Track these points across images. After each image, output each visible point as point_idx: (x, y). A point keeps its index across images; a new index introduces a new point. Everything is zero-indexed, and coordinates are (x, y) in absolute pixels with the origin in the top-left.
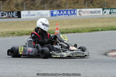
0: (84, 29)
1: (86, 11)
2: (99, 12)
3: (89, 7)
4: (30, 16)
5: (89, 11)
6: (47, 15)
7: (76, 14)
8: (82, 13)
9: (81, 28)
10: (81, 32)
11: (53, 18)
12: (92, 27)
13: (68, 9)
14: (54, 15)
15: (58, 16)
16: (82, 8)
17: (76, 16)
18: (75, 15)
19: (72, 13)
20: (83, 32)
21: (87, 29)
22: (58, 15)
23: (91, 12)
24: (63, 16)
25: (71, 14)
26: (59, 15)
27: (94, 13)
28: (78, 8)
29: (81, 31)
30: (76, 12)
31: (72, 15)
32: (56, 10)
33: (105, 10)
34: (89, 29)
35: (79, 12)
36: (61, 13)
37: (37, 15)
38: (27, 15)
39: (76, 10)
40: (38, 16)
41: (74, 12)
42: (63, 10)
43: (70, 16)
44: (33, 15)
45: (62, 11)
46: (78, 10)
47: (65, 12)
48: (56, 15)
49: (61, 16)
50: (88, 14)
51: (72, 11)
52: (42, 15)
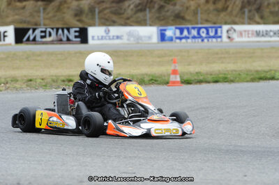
0: (240, 74)
1: (245, 31)
2: (276, 33)
3: (252, 21)
4: (110, 39)
5: (252, 31)
6: (150, 38)
7: (220, 37)
8: (234, 36)
9: (232, 71)
10: (232, 81)
11: (166, 45)
12: (259, 69)
13: (201, 23)
14: (166, 38)
15: (178, 41)
16: (235, 23)
17: (222, 41)
18: (219, 40)
19: (212, 34)
20: (238, 82)
21: (247, 75)
22: (177, 38)
23: (258, 34)
24: (189, 40)
25: (209, 37)
26: (180, 39)
27: (263, 36)
28: (226, 23)
29: (232, 78)
30: (221, 33)
31: (210, 40)
32: (173, 28)
34: (252, 75)
35: (228, 31)
36: (185, 33)
37: (125, 37)
38: (102, 38)
39: (221, 27)
40: (128, 40)
41: (216, 32)
42: (190, 26)
43: (206, 40)
44: (118, 37)
45: (188, 29)
46: (225, 28)
47: (194, 32)
48: (171, 39)
49: (184, 41)
50: (248, 37)
51: (210, 30)
52: (139, 38)
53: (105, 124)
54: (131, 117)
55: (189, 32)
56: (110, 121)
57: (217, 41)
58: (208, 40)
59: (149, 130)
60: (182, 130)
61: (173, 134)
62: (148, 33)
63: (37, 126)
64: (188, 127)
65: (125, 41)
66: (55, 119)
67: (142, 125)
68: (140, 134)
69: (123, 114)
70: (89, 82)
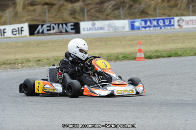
0: (186, 51)
1: (190, 21)
3: (195, 13)
4: (95, 30)
5: (195, 20)
6: (124, 28)
7: (173, 25)
8: (183, 24)
9: (181, 49)
10: (181, 56)
11: (135, 32)
13: (159, 16)
14: (135, 28)
15: (143, 29)
16: (183, 15)
17: (174, 28)
18: (172, 27)
19: (167, 23)
20: (185, 56)
21: (191, 51)
22: (143, 27)
24: (151, 29)
26: (145, 28)
28: (177, 15)
29: (180, 53)
30: (174, 22)
31: (166, 27)
32: (140, 20)
34: (195, 50)
35: (178, 21)
36: (148, 23)
37: (106, 28)
38: (90, 29)
39: (173, 18)
40: (109, 30)
41: (170, 22)
42: (151, 18)
43: (163, 28)
44: (101, 28)
45: (150, 20)
46: (176, 19)
47: (155, 23)
48: (138, 28)
49: (147, 29)
50: (193, 24)
51: (166, 21)
52: (116, 28)
53: (83, 88)
54: (101, 83)
55: (151, 23)
56: (85, 86)
57: (171, 28)
58: (165, 28)
59: (113, 91)
60: (136, 90)
61: (129, 94)
62: (123, 24)
63: (36, 91)
64: (140, 88)
65: (106, 30)
66: (48, 86)
67: (108, 88)
68: (106, 94)
69: (95, 80)
70: (71, 59)
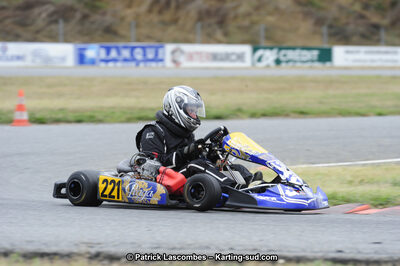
1: (197, 53)
2: (240, 57)
3: (210, 39)
5: (208, 53)
6: (63, 59)
8: (182, 59)
11: (87, 71)
13: (138, 40)
15: (103, 64)
17: (164, 67)
18: (160, 64)
19: (150, 55)
22: (103, 60)
23: (215, 57)
24: (119, 64)
25: (146, 60)
26: (107, 61)
27: (222, 60)
30: (164, 54)
31: (149, 64)
33: (260, 53)
35: (173, 52)
36: (113, 54)
37: (29, 58)
39: (162, 47)
40: (33, 61)
41: (156, 54)
42: (121, 44)
43: (142, 65)
45: (117, 48)
46: (169, 48)
47: (126, 53)
48: (93, 62)
49: (111, 64)
50: (201, 61)
51: (148, 51)
52: (48, 60)
55: (119, 53)
57: (157, 66)
58: (145, 65)
62: (62, 52)
65: (28, 62)
